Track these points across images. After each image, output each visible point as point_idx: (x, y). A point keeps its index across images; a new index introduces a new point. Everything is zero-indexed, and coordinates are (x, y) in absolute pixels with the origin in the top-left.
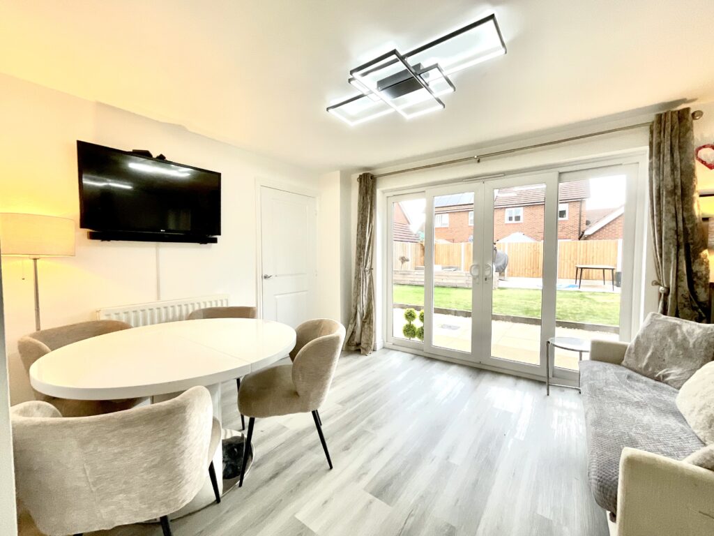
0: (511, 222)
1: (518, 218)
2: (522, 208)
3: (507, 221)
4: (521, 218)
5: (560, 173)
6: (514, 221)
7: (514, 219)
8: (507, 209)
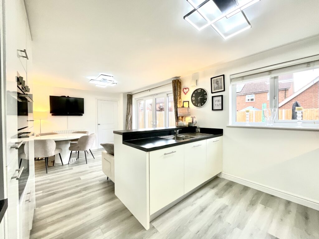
0: (249, 101)
1: (252, 100)
2: (254, 95)
3: (247, 101)
4: (254, 99)
5: (168, 94)
6: (250, 101)
7: (250, 100)
8: (246, 96)
